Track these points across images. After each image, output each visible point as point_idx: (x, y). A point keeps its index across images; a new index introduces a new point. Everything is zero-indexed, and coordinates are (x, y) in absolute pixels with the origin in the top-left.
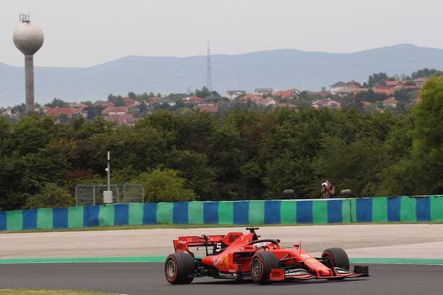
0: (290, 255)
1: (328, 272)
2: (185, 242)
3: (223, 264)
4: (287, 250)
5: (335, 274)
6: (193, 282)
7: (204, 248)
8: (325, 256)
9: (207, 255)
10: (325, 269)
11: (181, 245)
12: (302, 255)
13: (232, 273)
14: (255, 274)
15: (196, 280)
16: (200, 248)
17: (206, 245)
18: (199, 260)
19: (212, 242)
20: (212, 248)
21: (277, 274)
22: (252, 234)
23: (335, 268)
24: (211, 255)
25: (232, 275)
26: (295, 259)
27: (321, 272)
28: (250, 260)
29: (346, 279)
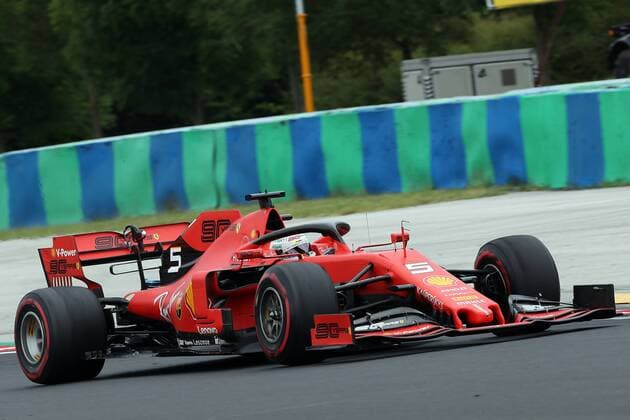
0: (374, 268)
1: (488, 312)
2: (72, 253)
3: (183, 311)
4: (366, 252)
5: (511, 318)
6: (105, 371)
7: (134, 266)
8: (483, 261)
9: (145, 285)
10: (480, 304)
11: (63, 260)
12: (409, 267)
13: (210, 337)
14: (271, 333)
15: (111, 365)
16: (119, 267)
17: (138, 255)
18: (118, 303)
19: (157, 245)
20: (158, 262)
21: (332, 329)
22: (266, 213)
23: (511, 299)
24: (156, 284)
25: (213, 343)
26: (388, 280)
27: (465, 315)
28: (252, 293)
29: (553, 328)
